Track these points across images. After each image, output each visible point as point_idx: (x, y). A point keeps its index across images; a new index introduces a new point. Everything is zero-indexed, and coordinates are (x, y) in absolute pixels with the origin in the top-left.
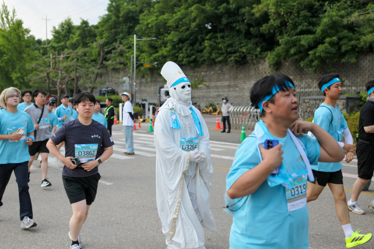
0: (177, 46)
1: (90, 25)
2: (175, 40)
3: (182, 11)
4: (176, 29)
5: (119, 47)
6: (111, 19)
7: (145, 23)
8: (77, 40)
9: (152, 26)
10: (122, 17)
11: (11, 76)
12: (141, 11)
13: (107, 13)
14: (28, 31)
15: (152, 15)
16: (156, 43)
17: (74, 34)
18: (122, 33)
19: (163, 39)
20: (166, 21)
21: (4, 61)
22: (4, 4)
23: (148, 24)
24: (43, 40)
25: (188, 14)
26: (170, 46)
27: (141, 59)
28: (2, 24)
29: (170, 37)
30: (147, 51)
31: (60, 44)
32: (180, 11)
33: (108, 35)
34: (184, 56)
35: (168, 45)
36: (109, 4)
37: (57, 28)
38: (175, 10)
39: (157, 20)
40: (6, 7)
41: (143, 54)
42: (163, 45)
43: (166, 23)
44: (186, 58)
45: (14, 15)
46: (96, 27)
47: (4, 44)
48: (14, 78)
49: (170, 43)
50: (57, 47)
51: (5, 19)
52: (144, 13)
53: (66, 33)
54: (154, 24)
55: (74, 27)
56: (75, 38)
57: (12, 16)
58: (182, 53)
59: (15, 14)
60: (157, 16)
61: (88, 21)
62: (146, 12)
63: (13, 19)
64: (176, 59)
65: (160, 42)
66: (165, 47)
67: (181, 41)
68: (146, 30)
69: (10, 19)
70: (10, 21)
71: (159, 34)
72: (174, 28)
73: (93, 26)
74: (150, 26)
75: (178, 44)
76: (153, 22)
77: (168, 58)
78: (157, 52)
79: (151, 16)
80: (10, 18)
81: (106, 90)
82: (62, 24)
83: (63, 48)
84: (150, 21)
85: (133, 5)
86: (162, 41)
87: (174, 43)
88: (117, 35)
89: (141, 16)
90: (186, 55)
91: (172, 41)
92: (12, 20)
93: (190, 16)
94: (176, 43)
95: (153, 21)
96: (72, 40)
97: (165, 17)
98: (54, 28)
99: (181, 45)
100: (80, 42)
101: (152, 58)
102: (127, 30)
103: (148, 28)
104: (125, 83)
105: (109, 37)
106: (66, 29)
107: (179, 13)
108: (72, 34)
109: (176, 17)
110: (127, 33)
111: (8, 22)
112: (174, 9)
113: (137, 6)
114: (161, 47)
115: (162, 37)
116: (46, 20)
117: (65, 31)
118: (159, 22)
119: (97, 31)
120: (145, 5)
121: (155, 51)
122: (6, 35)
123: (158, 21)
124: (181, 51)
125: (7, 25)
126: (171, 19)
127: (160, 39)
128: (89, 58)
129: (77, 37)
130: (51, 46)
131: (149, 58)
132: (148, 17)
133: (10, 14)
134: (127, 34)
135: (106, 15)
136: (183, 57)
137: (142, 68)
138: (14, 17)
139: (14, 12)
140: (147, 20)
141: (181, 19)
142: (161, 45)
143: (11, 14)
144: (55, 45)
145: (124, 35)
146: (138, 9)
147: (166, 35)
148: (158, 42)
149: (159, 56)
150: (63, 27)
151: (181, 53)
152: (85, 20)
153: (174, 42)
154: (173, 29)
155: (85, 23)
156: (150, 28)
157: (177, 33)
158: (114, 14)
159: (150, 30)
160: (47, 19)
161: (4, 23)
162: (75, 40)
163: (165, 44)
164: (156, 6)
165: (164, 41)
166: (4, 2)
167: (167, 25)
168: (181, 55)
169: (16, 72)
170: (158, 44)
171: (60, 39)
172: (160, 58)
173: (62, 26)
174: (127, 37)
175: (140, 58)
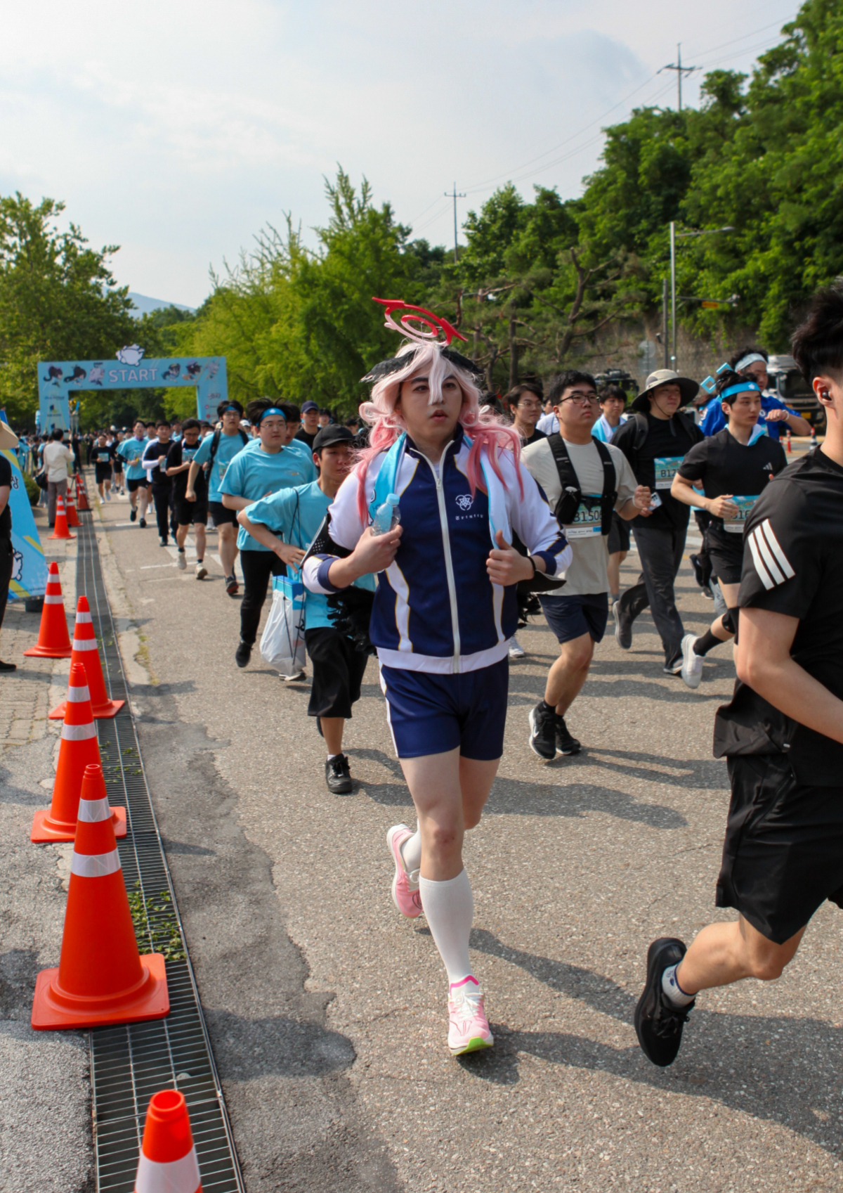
0: (797, 245)
1: (562, 202)
2: (790, 228)
3: (810, 142)
4: (796, 196)
5: (626, 259)
6: (615, 182)
7: (706, 186)
8: (527, 245)
9: (727, 194)
10: (646, 172)
11: (359, 350)
12: (700, 152)
13: (603, 165)
14: (406, 232)
15: (726, 161)
16: (738, 239)
17: (523, 227)
18: (648, 217)
19: (759, 228)
20: (766, 176)
21: (343, 316)
22: (341, 172)
23: (716, 187)
24: (447, 250)
25: (827, 150)
26: (777, 245)
27: (699, 286)
28: (338, 221)
29: (775, 220)
30: (714, 264)
31: (486, 258)
32: (804, 143)
33: (608, 225)
34: (819, 273)
35: (773, 242)
36: (608, 143)
37: (479, 215)
38: (792, 142)
39: (739, 175)
40: (347, 178)
41: (702, 274)
42: (759, 246)
43: (765, 181)
44: (823, 279)
45: (365, 197)
46: (579, 206)
47: (343, 271)
48: (364, 357)
49: (778, 237)
50: (480, 265)
51: (345, 210)
52: (704, 160)
53: (501, 227)
54: (730, 186)
55: (521, 209)
56: (524, 239)
57: (362, 201)
58: (814, 263)
59: (369, 194)
60: (741, 164)
61: (557, 192)
62: (710, 154)
63: (363, 208)
64: (796, 281)
65: (749, 235)
66: (764, 249)
67: (808, 229)
68: (710, 203)
69: (356, 207)
70: (356, 212)
71: (745, 215)
72: (788, 193)
73: (571, 204)
74: (720, 192)
75: (800, 237)
76: (730, 181)
77: (773, 280)
78: (742, 265)
79: (725, 165)
80: (355, 204)
81: (604, 378)
82: (492, 203)
83: (496, 267)
84: (718, 179)
85: (675, 136)
86: (755, 232)
87: (788, 238)
88: (633, 225)
89: (695, 169)
90: (825, 270)
91: (782, 229)
92: (361, 210)
93: (833, 156)
94: (793, 236)
95: (728, 177)
96: (516, 244)
97: (762, 162)
98: (472, 216)
99: (809, 241)
100: (536, 249)
101: (727, 283)
102: (660, 207)
103: (716, 199)
104: (645, 357)
105: (612, 229)
106: (503, 216)
107: (800, 149)
108: (517, 228)
109: (795, 162)
110: (659, 216)
111: (352, 217)
112: (789, 138)
113: (687, 139)
114: (751, 249)
115: (755, 223)
116: (455, 196)
117: (499, 223)
118: (747, 180)
119: (577, 217)
120: (709, 134)
121: (736, 261)
122: (346, 248)
123: (745, 176)
124: (807, 260)
125: (350, 224)
126: (779, 167)
127: (751, 228)
128: (561, 292)
129: (529, 237)
130: (464, 264)
131: (720, 283)
132: (717, 168)
133: (355, 196)
134: (660, 218)
135: (602, 172)
136: (816, 276)
137: (701, 313)
138: (365, 202)
139: (366, 188)
140: (710, 177)
141: (806, 166)
142: (754, 244)
143: (358, 195)
144: (475, 261)
145: (653, 221)
146: (690, 145)
147: (767, 214)
148: (744, 236)
149: (747, 278)
150: (494, 212)
151: (810, 263)
152: (549, 188)
153: (789, 233)
154: (786, 196)
155: (549, 198)
156: (721, 199)
157: (797, 207)
158: (623, 168)
159: (719, 206)
160: (457, 194)
161: (342, 221)
162: (523, 243)
163: (762, 242)
164: (737, 135)
165: (762, 233)
166: (341, 168)
167: (769, 185)
168: (810, 270)
169: (369, 341)
170: (744, 243)
171: (487, 244)
172: (750, 282)
173: (491, 209)
174: (660, 227)
175: (695, 283)
